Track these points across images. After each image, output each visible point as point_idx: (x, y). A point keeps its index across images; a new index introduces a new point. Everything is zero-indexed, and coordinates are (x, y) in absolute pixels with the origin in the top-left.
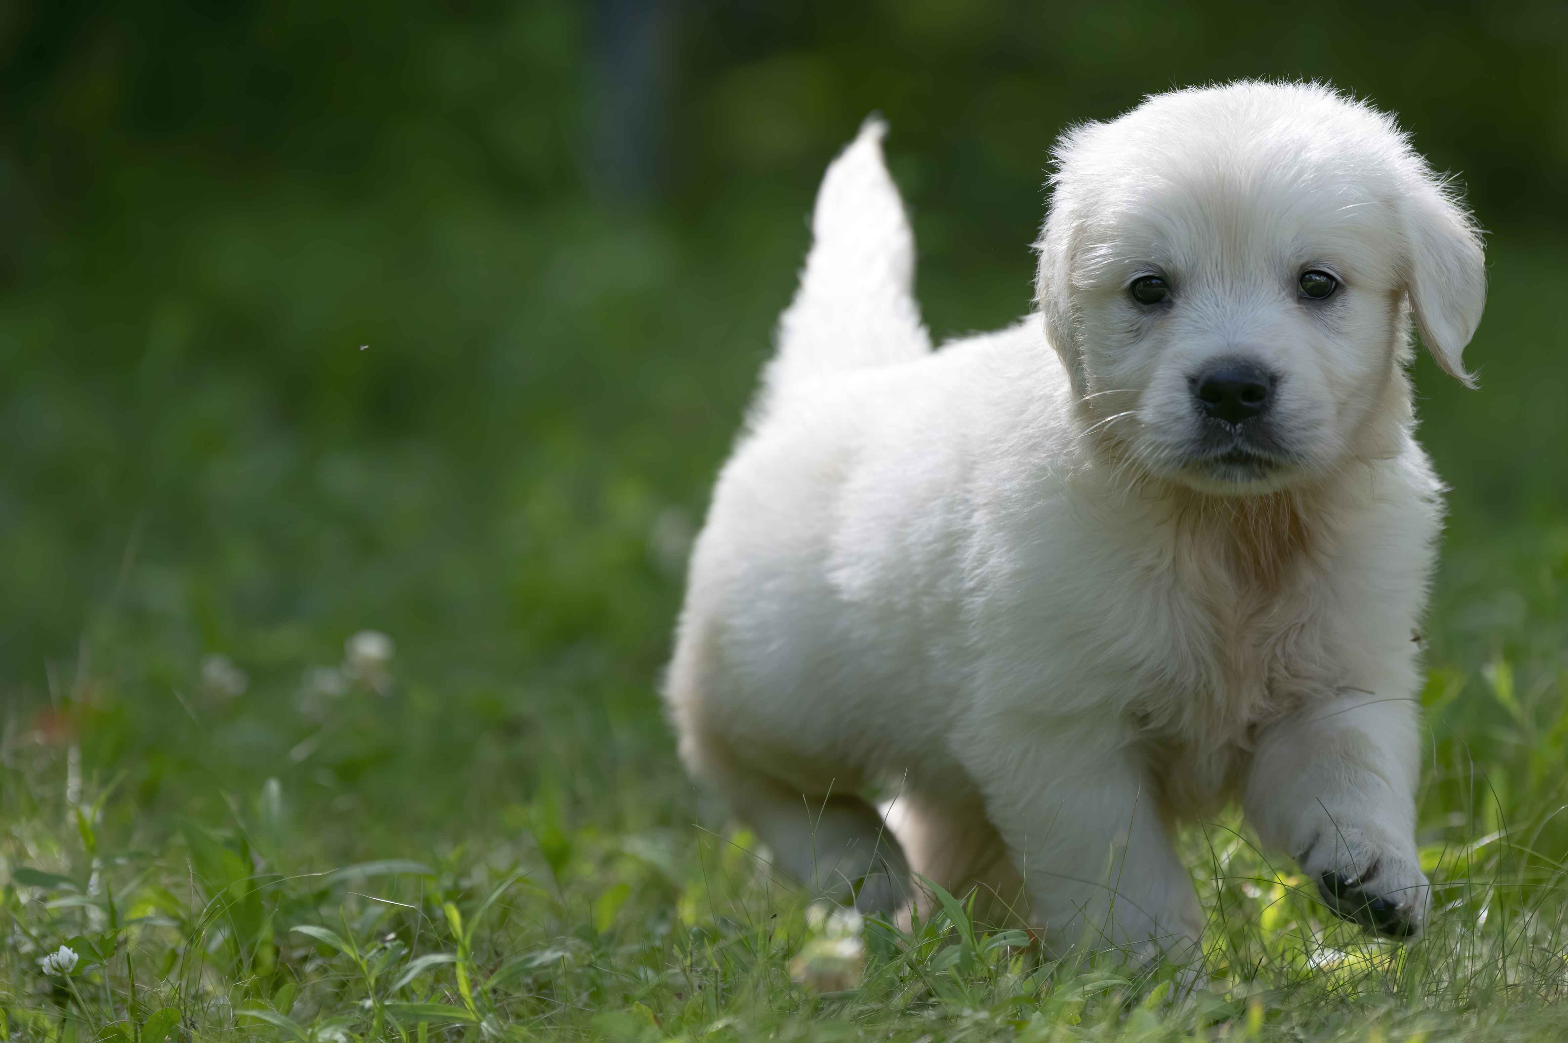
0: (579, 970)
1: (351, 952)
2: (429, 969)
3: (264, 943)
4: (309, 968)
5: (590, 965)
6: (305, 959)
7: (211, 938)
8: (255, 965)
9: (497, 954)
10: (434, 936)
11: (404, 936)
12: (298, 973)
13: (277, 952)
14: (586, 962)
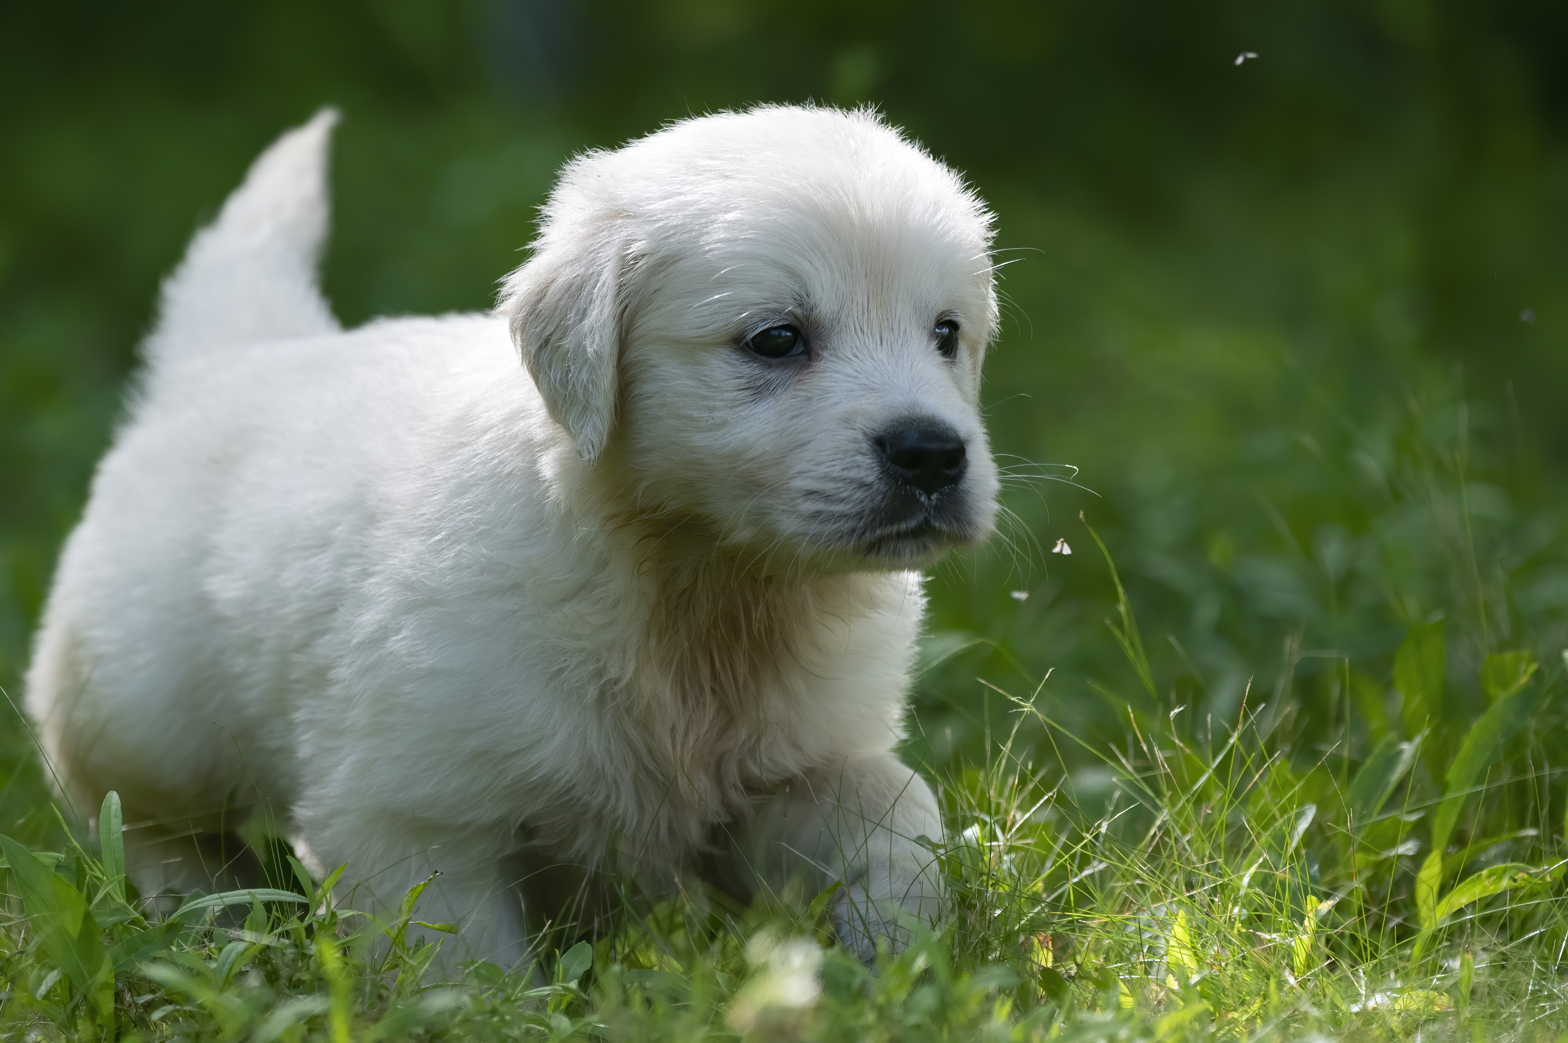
0: (479, 1018)
1: (205, 996)
2: (300, 1017)
3: (104, 986)
4: (156, 1015)
5: (494, 1012)
6: (150, 1006)
7: (40, 980)
8: (93, 1012)
9: (380, 997)
10: (306, 977)
11: (272, 978)
12: (142, 1022)
13: (118, 997)
14: (488, 1007)
